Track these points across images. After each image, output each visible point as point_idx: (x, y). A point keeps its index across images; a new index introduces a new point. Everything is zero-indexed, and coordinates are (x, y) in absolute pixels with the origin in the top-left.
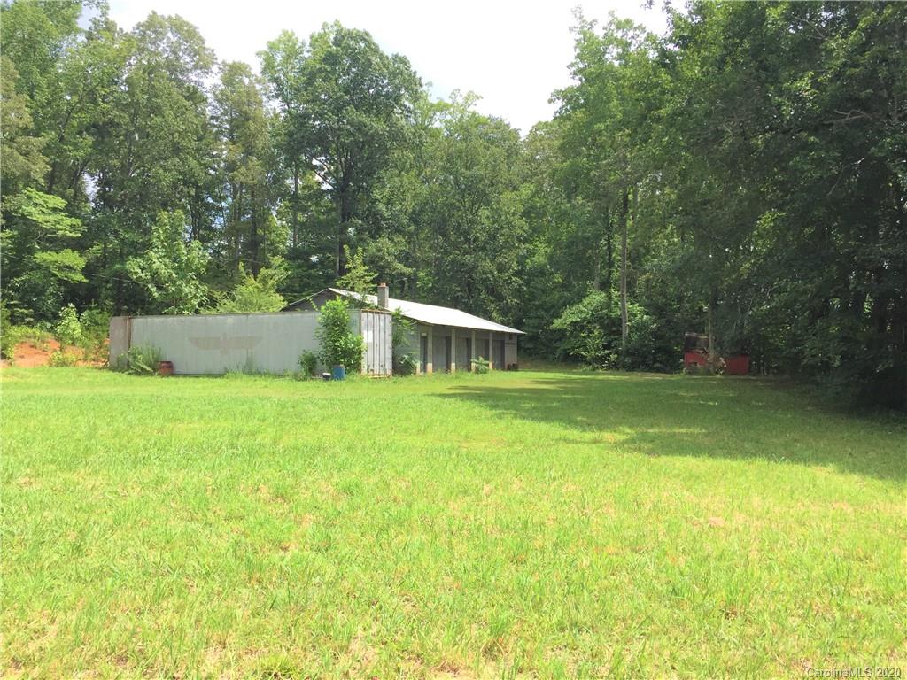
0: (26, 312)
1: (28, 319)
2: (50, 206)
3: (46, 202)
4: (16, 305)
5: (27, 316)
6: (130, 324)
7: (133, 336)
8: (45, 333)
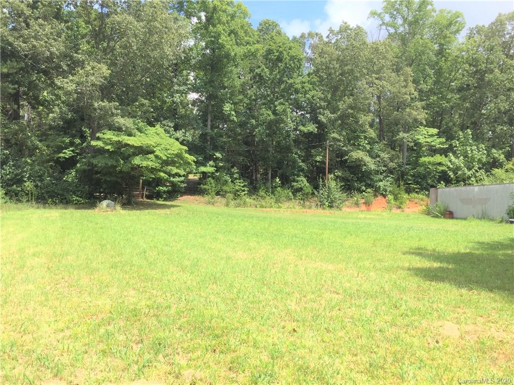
0: (415, 186)
1: (416, 190)
2: (429, 134)
3: (428, 132)
4: (411, 184)
5: (416, 188)
6: (437, 192)
7: (439, 197)
8: (424, 197)
